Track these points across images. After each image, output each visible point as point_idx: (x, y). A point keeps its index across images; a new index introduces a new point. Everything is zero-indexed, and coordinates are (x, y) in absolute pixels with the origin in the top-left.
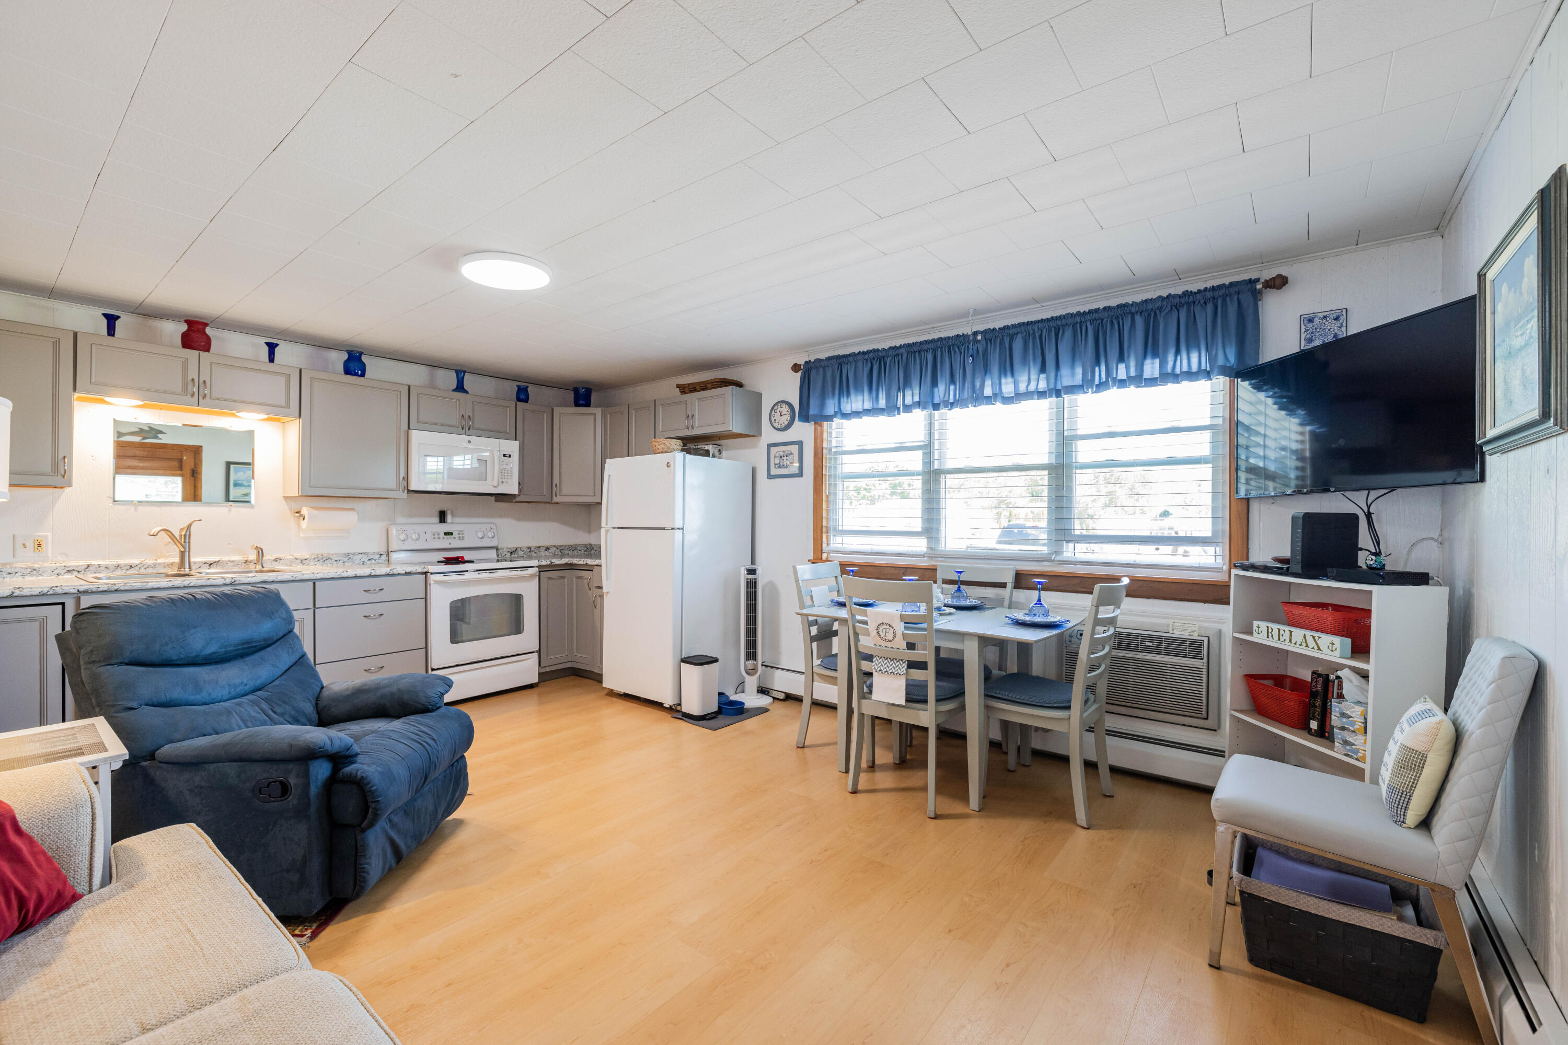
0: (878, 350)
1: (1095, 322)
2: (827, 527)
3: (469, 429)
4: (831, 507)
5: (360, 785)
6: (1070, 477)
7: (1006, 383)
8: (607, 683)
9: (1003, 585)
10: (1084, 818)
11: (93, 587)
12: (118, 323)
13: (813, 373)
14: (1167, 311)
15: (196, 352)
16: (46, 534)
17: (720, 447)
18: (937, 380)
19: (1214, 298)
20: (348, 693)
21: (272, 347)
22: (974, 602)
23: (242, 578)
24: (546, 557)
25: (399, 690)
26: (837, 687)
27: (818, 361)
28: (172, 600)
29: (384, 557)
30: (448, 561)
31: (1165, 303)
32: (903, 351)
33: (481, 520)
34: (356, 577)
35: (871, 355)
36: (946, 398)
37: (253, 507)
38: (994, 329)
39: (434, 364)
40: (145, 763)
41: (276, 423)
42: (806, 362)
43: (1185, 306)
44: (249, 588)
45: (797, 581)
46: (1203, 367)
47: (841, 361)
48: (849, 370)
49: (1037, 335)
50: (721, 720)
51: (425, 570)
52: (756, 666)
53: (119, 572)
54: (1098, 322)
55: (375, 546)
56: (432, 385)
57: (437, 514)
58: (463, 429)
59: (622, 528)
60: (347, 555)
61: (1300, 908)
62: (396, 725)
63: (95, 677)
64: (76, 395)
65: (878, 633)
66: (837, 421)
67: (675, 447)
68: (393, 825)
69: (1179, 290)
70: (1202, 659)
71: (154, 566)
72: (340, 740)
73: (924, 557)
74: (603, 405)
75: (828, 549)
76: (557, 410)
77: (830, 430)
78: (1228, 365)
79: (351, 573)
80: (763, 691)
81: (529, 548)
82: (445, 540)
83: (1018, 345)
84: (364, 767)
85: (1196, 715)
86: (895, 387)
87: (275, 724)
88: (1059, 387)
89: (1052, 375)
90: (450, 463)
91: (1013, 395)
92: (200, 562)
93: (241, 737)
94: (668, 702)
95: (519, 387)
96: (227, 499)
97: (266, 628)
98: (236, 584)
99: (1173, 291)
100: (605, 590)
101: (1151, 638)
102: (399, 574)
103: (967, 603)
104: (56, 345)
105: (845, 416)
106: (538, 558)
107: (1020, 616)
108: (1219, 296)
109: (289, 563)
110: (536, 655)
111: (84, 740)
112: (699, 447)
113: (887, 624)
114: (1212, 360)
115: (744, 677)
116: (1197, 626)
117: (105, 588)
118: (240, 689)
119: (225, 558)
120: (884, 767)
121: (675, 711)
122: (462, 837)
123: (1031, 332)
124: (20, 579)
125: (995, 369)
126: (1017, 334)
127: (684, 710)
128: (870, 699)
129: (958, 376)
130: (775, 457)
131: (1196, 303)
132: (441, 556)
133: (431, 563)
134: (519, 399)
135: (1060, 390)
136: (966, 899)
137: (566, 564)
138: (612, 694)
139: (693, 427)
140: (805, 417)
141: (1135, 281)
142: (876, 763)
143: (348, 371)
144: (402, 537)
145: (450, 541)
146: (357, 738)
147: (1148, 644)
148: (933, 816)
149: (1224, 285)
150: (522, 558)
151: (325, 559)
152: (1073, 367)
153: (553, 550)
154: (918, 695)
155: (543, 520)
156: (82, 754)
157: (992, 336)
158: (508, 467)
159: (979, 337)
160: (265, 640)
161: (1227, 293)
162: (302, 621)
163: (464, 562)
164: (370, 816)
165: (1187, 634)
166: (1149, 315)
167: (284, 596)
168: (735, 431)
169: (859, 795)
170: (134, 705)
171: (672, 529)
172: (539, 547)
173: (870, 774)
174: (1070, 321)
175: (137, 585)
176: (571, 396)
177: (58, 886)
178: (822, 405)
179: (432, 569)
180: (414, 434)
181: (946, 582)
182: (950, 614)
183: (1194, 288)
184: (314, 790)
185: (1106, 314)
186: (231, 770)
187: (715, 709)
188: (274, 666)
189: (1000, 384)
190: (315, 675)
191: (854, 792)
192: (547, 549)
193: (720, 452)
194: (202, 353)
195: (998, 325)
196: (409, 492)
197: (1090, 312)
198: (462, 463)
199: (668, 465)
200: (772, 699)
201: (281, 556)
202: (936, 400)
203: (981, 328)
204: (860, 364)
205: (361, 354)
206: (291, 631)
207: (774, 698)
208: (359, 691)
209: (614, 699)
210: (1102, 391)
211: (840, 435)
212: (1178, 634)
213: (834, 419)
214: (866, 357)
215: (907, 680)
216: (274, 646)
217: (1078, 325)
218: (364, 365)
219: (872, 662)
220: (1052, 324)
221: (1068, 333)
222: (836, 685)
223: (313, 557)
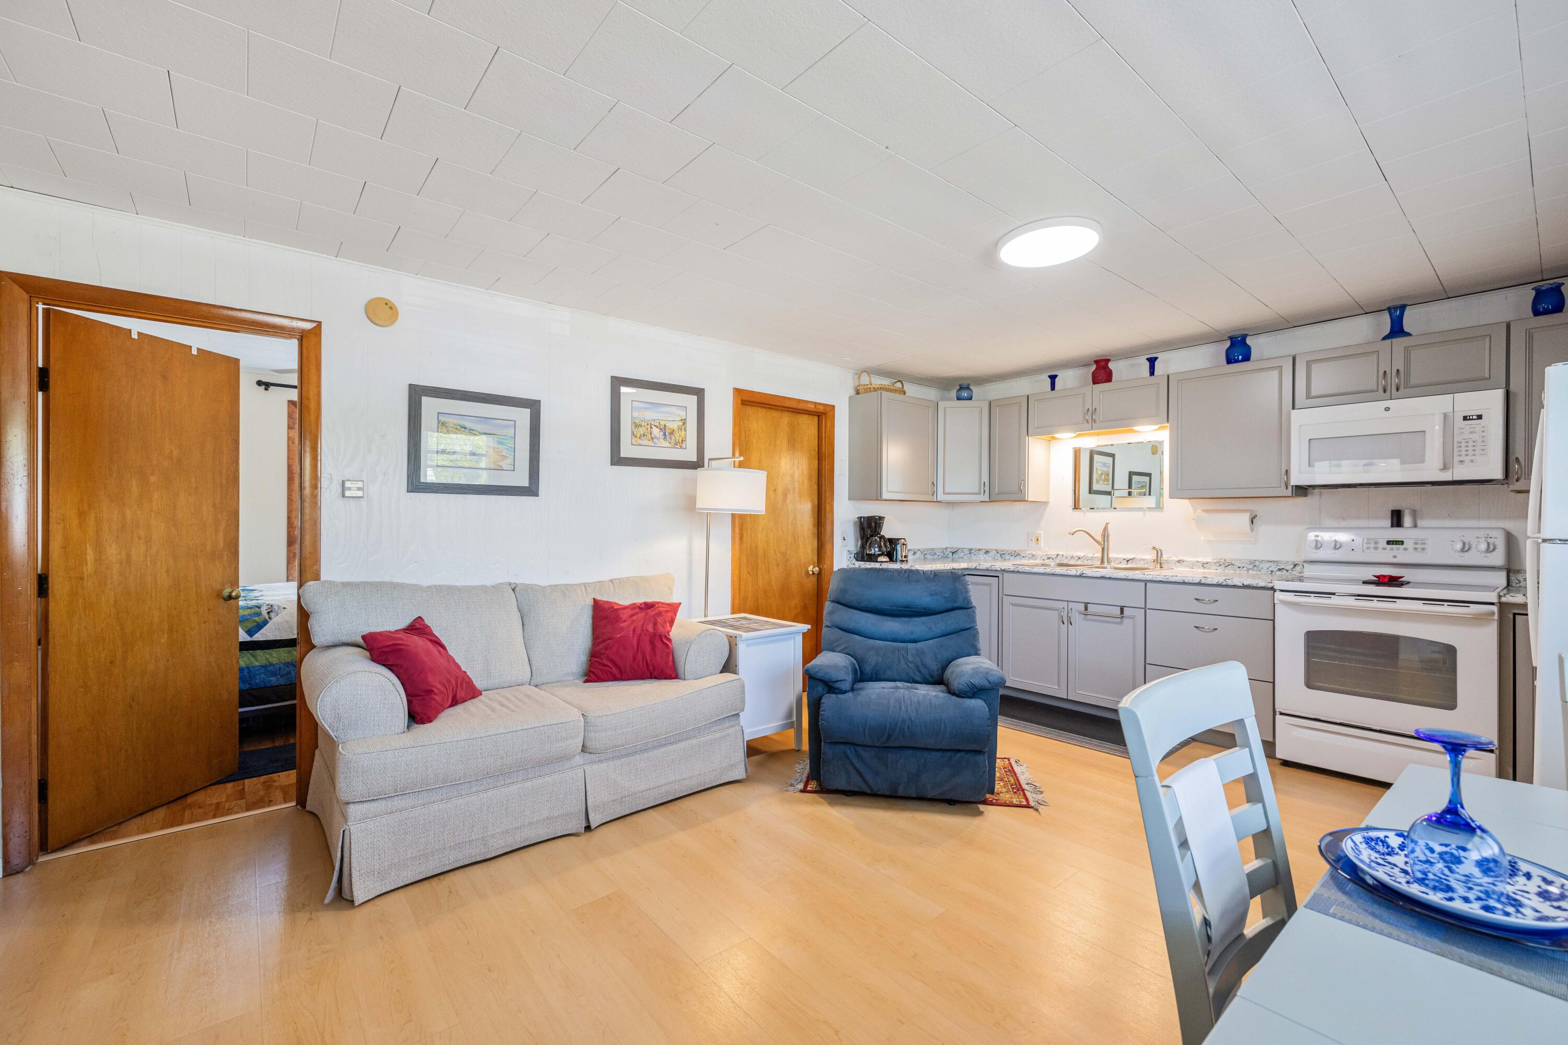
3: (1398, 390)
12: (1057, 379)
15: (1095, 386)
16: (1040, 532)
21: (1152, 361)
29: (1299, 568)
30: (1379, 581)
51: (1272, 585)
57: (1388, 514)
58: (1385, 391)
60: (1253, 563)
64: (1031, 437)
68: (859, 757)
82: (1388, 551)
92: (1120, 558)
95: (1538, 290)
98: (1084, 576)
104: (1019, 408)
109: (1191, 566)
119: (1139, 557)
143: (1231, 361)
145: (1395, 552)
158: (1475, 436)
180: (1296, 414)
196: (1292, 488)
201: (1185, 559)
205: (1243, 335)
218: (1249, 348)
223: (1215, 561)
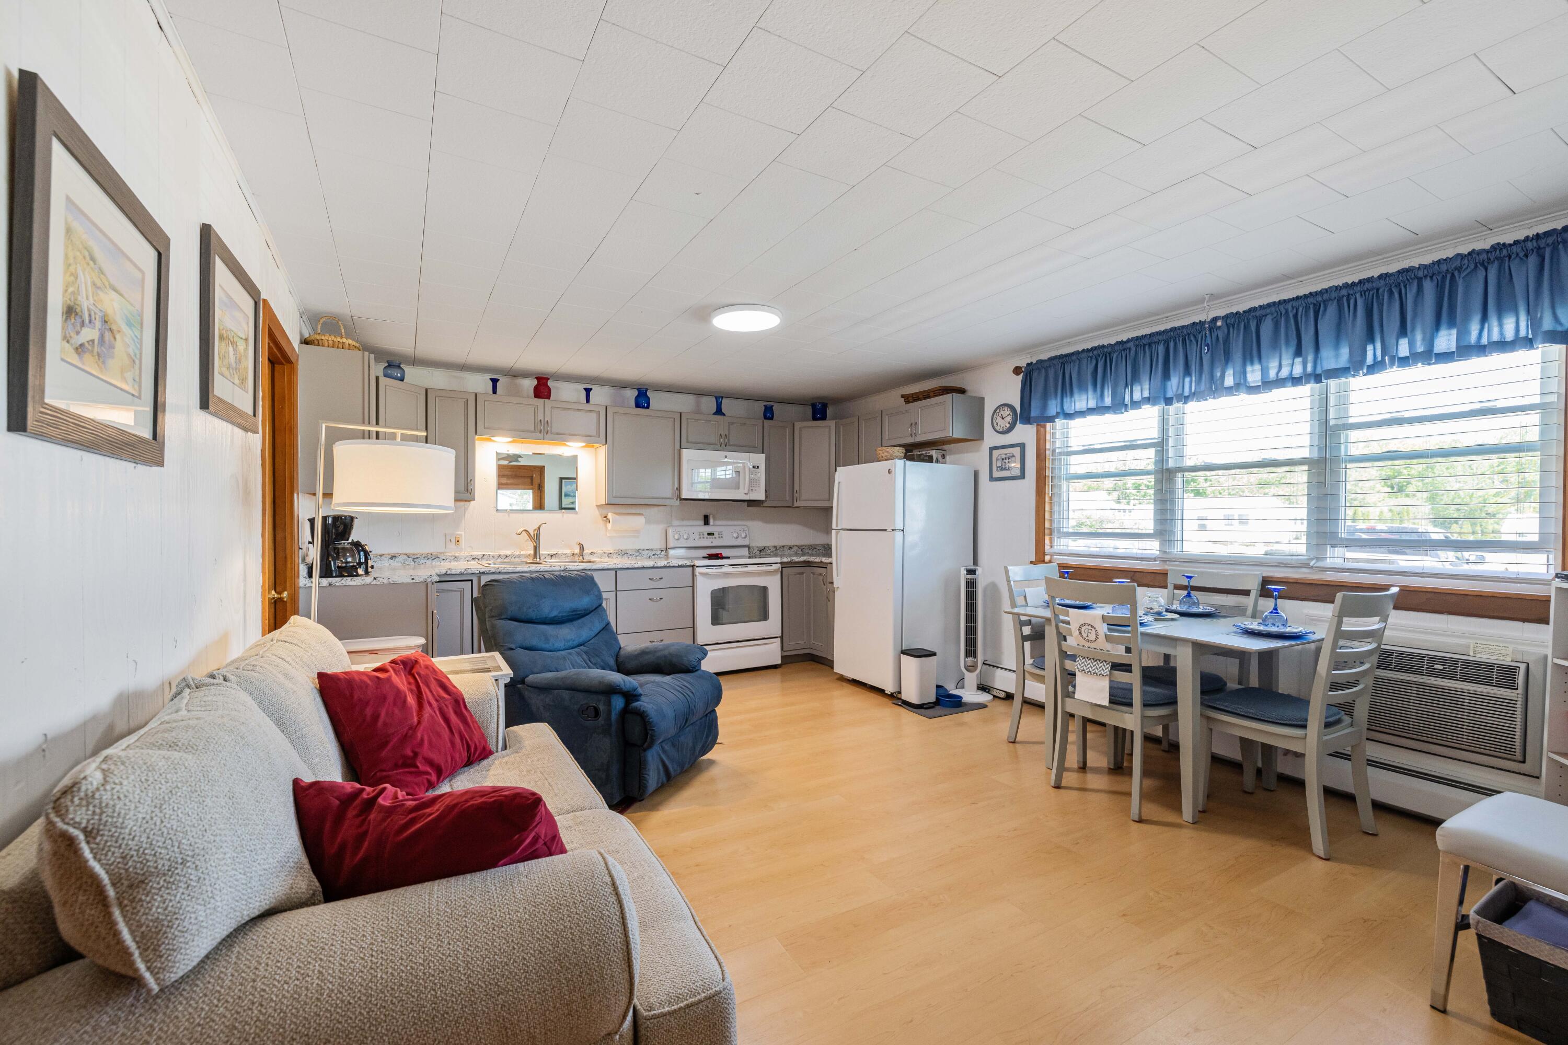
0: (1103, 346)
1: (1367, 294)
2: (1050, 529)
3: (726, 446)
4: (1056, 508)
5: (642, 715)
6: (1336, 472)
7: (1253, 371)
8: (838, 669)
9: (1246, 593)
10: (1322, 848)
11: (487, 570)
12: (498, 384)
13: (1035, 375)
14: (1469, 270)
15: (542, 400)
16: (461, 532)
17: (943, 452)
18: (1169, 370)
19: (1539, 248)
20: (636, 653)
21: (588, 391)
22: (1208, 609)
23: (571, 566)
24: (790, 555)
25: (670, 654)
26: (1043, 686)
27: (1040, 362)
28: (532, 578)
29: (664, 553)
30: (711, 557)
31: (1466, 261)
32: (1131, 345)
33: (736, 523)
34: (644, 568)
35: (1095, 352)
36: (1180, 392)
37: (577, 513)
38: (1237, 313)
39: (699, 393)
40: (519, 686)
41: (590, 449)
42: (1028, 364)
43: (1496, 262)
44: (576, 572)
45: (1009, 581)
46: (1523, 333)
47: (1064, 360)
48: (1072, 369)
49: (1291, 315)
50: (938, 710)
51: (692, 564)
52: (976, 663)
53: (500, 560)
54: (1371, 293)
55: (658, 544)
56: (698, 411)
57: (702, 517)
58: (721, 446)
59: (851, 530)
60: (638, 550)
61: (1555, 963)
62: (667, 679)
63: (493, 626)
64: (477, 437)
65: (1080, 633)
66: (1059, 422)
67: (897, 454)
68: (664, 751)
69: (1486, 244)
70: (1517, 689)
71: (519, 556)
72: (630, 683)
73: (1155, 560)
74: (838, 417)
75: (1052, 550)
76: (797, 425)
77: (1054, 431)
78: (1559, 329)
79: (640, 565)
80: (983, 688)
81: (775, 547)
82: (708, 539)
83: (1267, 327)
84: (645, 704)
85: (1509, 756)
86: (1122, 383)
87: (589, 667)
88: (1319, 371)
89: (1310, 358)
90: (715, 474)
91: (1260, 384)
92: (545, 554)
93: (571, 674)
94: (889, 689)
95: (766, 406)
96: (561, 508)
97: (585, 602)
99: (1478, 246)
100: (835, 585)
101: (1443, 661)
102: (674, 567)
103: (1200, 609)
104: (466, 404)
105: (1069, 416)
106: (782, 556)
107: (1254, 625)
108: (1548, 245)
110: (779, 639)
111: (490, 664)
112: (924, 452)
113: (1089, 625)
114: (1535, 323)
115: (964, 674)
116: (1510, 649)
117: (493, 570)
118: (570, 644)
119: (560, 552)
120: (1096, 770)
121: (895, 698)
122: (714, 771)
123: (1283, 312)
124: (449, 563)
125: (1237, 356)
126: (1266, 315)
127: (903, 698)
128: (1074, 698)
129: (1194, 367)
130: (997, 459)
131: (1513, 256)
132: (705, 553)
133: (697, 558)
134: (766, 418)
135: (1320, 374)
136: (1151, 894)
137: (805, 562)
138: (842, 679)
139: (916, 435)
140: (1026, 419)
141: (1418, 240)
142: (1088, 765)
143: (638, 405)
144: (676, 537)
145: (711, 540)
146: (641, 685)
147: (1436, 666)
148: (1137, 820)
149: (1555, 230)
150: (769, 556)
151: (623, 554)
152: (1337, 346)
153: (795, 549)
154: (1124, 698)
155: (787, 522)
156: (490, 671)
157: (1234, 320)
158: (756, 477)
159: (1219, 323)
160: (585, 610)
161: (1560, 240)
162: (608, 600)
163: (722, 558)
164: (648, 740)
165: (1495, 658)
166: (1444, 278)
167: (596, 579)
168: (955, 436)
169: (1062, 791)
170: (513, 647)
171: (893, 530)
172: (783, 546)
173: (1081, 774)
174: (1334, 295)
175: (511, 569)
176: (809, 410)
177: (483, 743)
178: (1044, 407)
179: (698, 563)
180: (685, 452)
181: (1177, 587)
182: (1173, 620)
183: (1508, 239)
184: (614, 716)
185: (1382, 282)
186: (566, 694)
187: (933, 699)
188: (591, 629)
189: (1244, 373)
190: (616, 640)
191: (1058, 787)
192: (790, 548)
193: (944, 456)
194: (546, 400)
195: (1242, 308)
196: (681, 499)
197: (1360, 282)
198: (723, 473)
199: (889, 472)
200: (992, 697)
201: (595, 551)
202: (1170, 394)
203: (1222, 312)
204: (1084, 362)
205: (647, 390)
206: (600, 605)
207: (995, 696)
208: (643, 653)
209: (844, 684)
210: (1377, 373)
211: (1066, 436)
212: (1482, 657)
213: (1056, 420)
214: (1091, 354)
215: (1111, 681)
216: (590, 615)
217: (1345, 298)
218: (649, 399)
219: (1075, 661)
220: (1310, 300)
221: (1332, 309)
222: (1043, 683)
223: (616, 552)
